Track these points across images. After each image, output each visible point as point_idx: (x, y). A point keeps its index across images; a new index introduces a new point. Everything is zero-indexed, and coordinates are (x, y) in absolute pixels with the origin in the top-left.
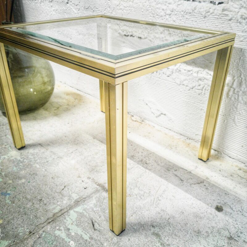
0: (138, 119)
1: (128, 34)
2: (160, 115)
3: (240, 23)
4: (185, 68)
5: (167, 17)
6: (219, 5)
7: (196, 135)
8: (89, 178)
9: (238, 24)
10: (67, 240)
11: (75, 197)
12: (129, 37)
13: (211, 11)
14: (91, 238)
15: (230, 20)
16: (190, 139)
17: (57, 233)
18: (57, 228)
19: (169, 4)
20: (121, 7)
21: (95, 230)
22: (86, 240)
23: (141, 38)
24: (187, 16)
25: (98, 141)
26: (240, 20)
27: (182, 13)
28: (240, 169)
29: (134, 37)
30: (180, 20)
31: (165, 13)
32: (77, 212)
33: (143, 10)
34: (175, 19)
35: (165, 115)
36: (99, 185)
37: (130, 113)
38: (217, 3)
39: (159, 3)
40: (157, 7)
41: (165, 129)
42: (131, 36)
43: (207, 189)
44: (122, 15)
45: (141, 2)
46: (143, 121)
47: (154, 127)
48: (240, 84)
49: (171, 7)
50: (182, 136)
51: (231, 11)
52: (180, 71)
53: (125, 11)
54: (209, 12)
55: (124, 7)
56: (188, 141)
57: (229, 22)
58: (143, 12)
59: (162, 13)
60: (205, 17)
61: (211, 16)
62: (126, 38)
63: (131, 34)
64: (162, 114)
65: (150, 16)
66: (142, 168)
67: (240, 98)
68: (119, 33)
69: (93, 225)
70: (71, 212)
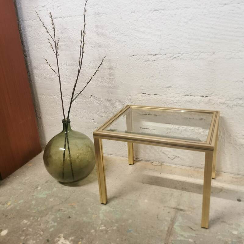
0: (158, 163)
1: (147, 113)
2: (174, 158)
3: (219, 105)
4: (190, 128)
5: (175, 104)
6: (206, 97)
7: (201, 165)
8: (165, 207)
9: (218, 106)
10: (186, 240)
11: (169, 219)
12: (147, 115)
13: (202, 100)
14: (197, 235)
15: (214, 104)
16: (197, 168)
17: (179, 239)
18: (176, 236)
19: (176, 97)
20: (140, 99)
21: (194, 230)
22: (195, 237)
23: (156, 115)
24: (187, 103)
25: (148, 185)
26: (219, 104)
27: (185, 102)
28: (233, 178)
29: (151, 115)
30: (184, 105)
31: (174, 102)
32: (177, 226)
33: (157, 101)
34: (180, 105)
35: (178, 157)
36: (174, 208)
37: (150, 161)
38: (205, 97)
39: (169, 97)
40: (168, 99)
41: (178, 166)
42: (149, 114)
43: (226, 193)
44: (141, 103)
45: (155, 97)
46: (162, 164)
47: (171, 166)
48: (224, 133)
49: (177, 99)
50: (192, 168)
51: (213, 100)
52: (187, 130)
53: (143, 101)
54: (201, 101)
55: (143, 99)
56: (197, 169)
57: (213, 105)
58: (157, 102)
59: (171, 102)
60: (199, 103)
61: (202, 103)
62: (145, 116)
63: (149, 113)
64: (176, 157)
65: (163, 104)
66: (187, 192)
67: (226, 141)
68: (139, 114)
69: (192, 229)
70: (175, 227)
